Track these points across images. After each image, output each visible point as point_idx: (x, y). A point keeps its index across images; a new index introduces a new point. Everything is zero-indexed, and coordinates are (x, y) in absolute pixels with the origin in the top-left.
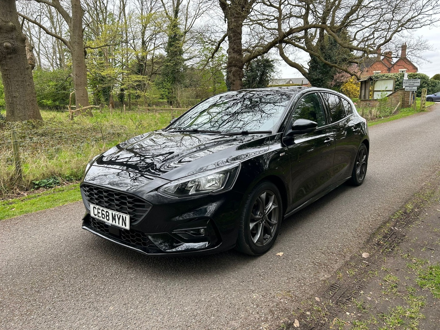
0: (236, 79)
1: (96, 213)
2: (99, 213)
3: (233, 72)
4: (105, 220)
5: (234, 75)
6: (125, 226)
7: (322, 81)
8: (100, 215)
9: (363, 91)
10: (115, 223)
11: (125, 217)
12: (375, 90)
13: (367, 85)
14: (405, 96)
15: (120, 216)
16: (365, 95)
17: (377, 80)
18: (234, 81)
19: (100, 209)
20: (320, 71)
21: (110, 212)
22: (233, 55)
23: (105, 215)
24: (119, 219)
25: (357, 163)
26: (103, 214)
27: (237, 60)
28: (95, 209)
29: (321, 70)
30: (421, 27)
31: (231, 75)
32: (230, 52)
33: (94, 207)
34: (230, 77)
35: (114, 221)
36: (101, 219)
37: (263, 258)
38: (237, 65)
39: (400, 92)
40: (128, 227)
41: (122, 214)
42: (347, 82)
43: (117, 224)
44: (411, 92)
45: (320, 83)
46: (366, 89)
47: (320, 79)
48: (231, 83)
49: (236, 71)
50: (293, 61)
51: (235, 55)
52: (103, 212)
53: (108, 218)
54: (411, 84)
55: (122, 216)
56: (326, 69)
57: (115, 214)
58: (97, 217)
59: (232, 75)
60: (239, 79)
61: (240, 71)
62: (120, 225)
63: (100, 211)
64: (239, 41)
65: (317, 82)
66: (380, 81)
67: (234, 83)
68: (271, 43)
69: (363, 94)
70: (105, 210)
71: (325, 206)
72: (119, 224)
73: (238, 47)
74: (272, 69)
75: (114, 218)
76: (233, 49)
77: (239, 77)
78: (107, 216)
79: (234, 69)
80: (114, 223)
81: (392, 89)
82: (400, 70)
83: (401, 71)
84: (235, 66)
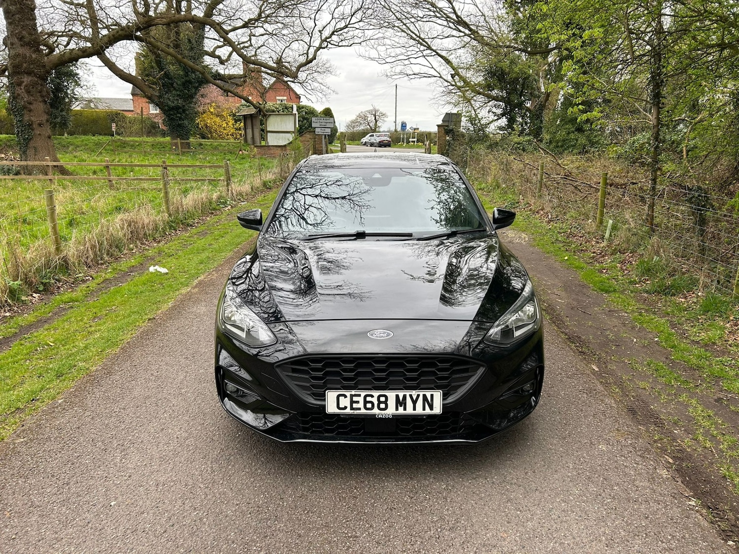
0: (36, 100)
3: (26, 86)
5: (29, 92)
7: (184, 111)
9: (249, 131)
12: (268, 130)
13: (254, 121)
14: (315, 141)
16: (253, 138)
17: (270, 115)
18: (30, 103)
20: (178, 93)
22: (21, 50)
27: (33, 62)
29: (181, 91)
31: (21, 91)
32: (12, 44)
34: (19, 95)
38: (33, 72)
39: (308, 136)
42: (204, 113)
44: (323, 137)
45: (181, 114)
46: (254, 127)
47: (180, 108)
48: (24, 107)
49: (34, 85)
50: (125, 70)
51: (26, 52)
54: (322, 124)
56: (188, 91)
59: (23, 91)
60: (41, 99)
61: (41, 85)
64: (32, 23)
65: (176, 112)
66: (274, 116)
67: (32, 107)
68: (109, 38)
69: (249, 136)
73: (31, 34)
76: (21, 39)
77: (41, 96)
79: (26, 80)
81: (293, 130)
82: (278, 98)
84: (29, 73)
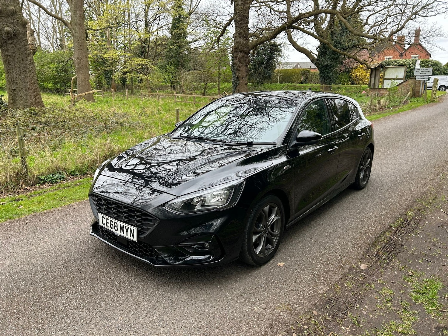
0: (242, 65)
1: (105, 222)
2: (107, 223)
3: (239, 58)
4: (114, 230)
5: (240, 61)
6: (133, 238)
7: (331, 68)
8: (109, 225)
9: (373, 79)
10: (124, 234)
11: (133, 229)
12: (385, 78)
13: (377, 72)
14: (415, 85)
15: (128, 228)
16: (374, 83)
17: (388, 68)
18: (240, 67)
19: (108, 220)
20: (329, 57)
21: (119, 223)
22: (239, 40)
23: (114, 226)
24: (127, 231)
25: (361, 167)
26: (111, 224)
27: (243, 45)
28: (103, 218)
30: (436, 15)
31: (236, 61)
32: (236, 37)
33: (103, 217)
34: (235, 63)
35: (122, 232)
36: (110, 228)
37: (265, 267)
38: (243, 50)
39: (410, 81)
40: (135, 239)
41: (130, 227)
42: (356, 68)
43: (125, 235)
44: (422, 82)
45: (328, 69)
46: (376, 76)
47: (329, 66)
48: (237, 69)
49: (242, 57)
50: (301, 46)
51: (241, 40)
52: (111, 222)
53: (116, 228)
54: (422, 73)
55: (131, 228)
56: (335, 55)
57: (123, 225)
58: (105, 226)
59: (237, 60)
60: (245, 65)
61: (246, 57)
62: (128, 237)
63: (108, 221)
64: (246, 25)
65: (325, 68)
66: (391, 69)
67: (240, 69)
68: (279, 29)
69: (372, 82)
70: (114, 221)
71: (327, 212)
72: (127, 235)
73: (244, 31)
74: (279, 54)
75: (122, 230)
76: (239, 34)
77: (245, 63)
78: (115, 226)
79: (240, 55)
80: (122, 234)
81: (403, 78)
83: (413, 57)
84: (241, 52)
